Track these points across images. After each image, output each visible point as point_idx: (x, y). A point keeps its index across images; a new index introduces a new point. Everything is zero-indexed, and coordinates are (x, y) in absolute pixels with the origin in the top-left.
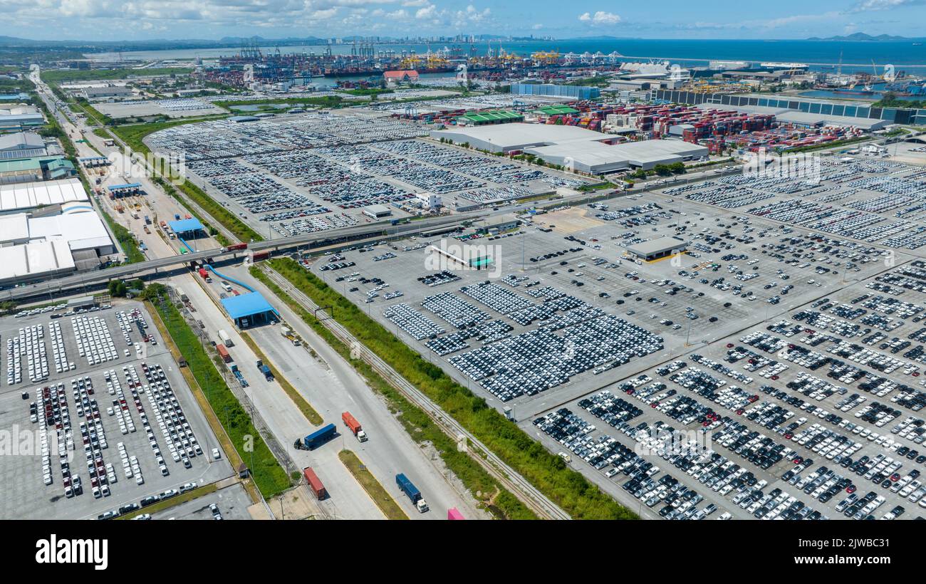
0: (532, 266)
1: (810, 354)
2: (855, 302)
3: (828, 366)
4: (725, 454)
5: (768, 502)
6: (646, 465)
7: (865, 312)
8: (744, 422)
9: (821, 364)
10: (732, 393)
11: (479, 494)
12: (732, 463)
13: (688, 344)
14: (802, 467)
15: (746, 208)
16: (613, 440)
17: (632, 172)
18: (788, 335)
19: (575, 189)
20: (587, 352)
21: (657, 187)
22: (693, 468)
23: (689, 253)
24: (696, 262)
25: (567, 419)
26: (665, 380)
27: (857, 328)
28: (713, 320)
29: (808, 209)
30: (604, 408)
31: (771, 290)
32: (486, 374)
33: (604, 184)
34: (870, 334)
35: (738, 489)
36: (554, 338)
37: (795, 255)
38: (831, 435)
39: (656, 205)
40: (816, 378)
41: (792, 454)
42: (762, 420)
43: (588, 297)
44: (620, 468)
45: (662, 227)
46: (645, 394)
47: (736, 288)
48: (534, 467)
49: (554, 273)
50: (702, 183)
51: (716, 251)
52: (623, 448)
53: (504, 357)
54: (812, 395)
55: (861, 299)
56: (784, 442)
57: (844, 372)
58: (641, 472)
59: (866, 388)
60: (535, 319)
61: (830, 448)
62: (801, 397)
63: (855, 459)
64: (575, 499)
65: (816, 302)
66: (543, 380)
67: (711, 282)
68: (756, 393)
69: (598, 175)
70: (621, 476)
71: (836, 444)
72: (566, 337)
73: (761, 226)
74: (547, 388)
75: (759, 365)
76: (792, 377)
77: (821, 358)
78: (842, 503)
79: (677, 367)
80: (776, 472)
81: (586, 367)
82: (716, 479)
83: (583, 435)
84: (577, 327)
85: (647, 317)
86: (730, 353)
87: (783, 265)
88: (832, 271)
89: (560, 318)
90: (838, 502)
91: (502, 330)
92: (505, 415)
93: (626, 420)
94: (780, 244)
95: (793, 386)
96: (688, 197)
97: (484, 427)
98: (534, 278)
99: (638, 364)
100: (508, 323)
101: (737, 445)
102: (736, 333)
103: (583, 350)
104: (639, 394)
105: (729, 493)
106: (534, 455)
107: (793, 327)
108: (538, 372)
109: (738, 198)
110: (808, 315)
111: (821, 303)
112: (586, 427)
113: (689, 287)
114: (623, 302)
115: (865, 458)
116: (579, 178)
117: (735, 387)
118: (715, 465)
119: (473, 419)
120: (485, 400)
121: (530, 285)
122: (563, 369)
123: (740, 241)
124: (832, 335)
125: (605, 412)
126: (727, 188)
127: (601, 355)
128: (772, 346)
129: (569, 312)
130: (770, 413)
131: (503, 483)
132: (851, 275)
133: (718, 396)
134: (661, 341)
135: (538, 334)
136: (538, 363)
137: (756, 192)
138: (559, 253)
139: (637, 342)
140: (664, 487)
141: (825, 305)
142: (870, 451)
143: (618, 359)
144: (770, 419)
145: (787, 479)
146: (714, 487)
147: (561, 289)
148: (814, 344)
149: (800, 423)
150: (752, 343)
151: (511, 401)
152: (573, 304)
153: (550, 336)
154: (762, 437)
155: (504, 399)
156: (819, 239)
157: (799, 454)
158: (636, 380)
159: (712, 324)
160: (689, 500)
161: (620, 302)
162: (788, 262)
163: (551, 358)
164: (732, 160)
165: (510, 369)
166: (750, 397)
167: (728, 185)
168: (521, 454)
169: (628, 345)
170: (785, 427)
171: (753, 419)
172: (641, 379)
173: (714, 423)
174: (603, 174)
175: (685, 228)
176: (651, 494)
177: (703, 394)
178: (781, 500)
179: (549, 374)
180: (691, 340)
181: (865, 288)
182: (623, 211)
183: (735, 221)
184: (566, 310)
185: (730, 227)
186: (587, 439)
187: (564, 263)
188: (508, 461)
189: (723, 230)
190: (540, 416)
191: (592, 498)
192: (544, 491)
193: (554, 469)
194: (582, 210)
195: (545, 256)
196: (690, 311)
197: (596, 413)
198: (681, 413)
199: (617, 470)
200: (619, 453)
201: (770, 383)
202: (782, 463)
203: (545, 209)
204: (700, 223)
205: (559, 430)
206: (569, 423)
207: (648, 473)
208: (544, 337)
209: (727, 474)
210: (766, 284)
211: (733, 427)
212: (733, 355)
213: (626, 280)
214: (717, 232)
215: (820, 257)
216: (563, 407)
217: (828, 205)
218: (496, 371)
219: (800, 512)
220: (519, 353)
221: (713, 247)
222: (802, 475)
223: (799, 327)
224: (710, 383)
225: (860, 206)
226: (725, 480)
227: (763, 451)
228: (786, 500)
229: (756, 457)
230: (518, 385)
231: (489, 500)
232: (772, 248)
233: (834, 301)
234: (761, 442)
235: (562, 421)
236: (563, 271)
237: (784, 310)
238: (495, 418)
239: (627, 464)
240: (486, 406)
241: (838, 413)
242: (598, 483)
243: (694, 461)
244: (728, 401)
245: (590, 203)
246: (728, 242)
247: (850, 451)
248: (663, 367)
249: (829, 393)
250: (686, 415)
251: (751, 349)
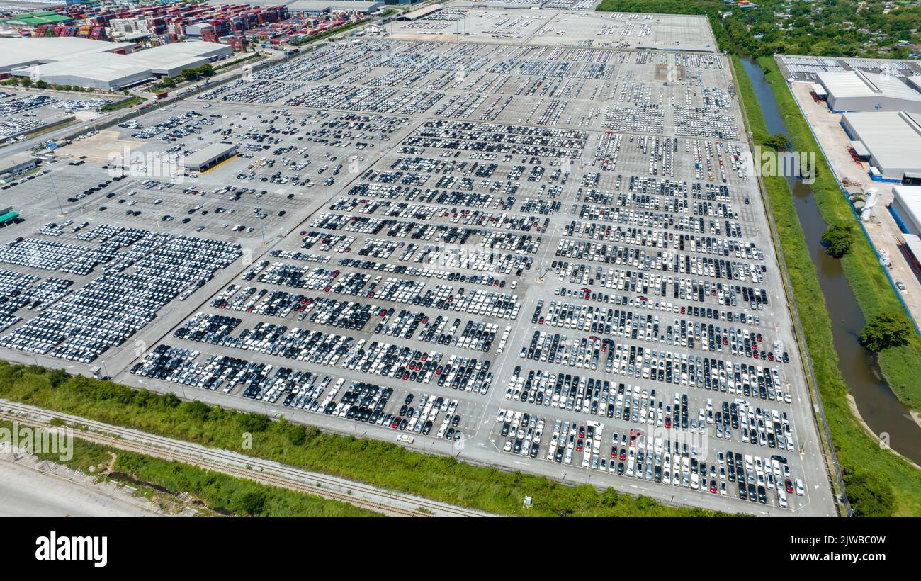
0: (73, 207)
1: (370, 221)
2: (393, 167)
3: (386, 227)
4: (324, 330)
5: (370, 356)
6: (259, 367)
7: (402, 174)
8: (333, 297)
9: (380, 227)
10: (316, 275)
11: (92, 469)
12: (332, 336)
13: (266, 243)
14: (387, 317)
15: (283, 101)
16: (221, 357)
17: (158, 82)
18: (348, 209)
19: (98, 110)
20: (167, 281)
21: (190, 93)
22: (302, 353)
23: (241, 155)
24: (250, 162)
25: (166, 355)
26: (254, 283)
27: (399, 188)
28: (282, 214)
29: (338, 91)
30: (202, 330)
31: (324, 173)
32: (55, 343)
33: (131, 99)
34: (410, 192)
35: (344, 355)
36: (125, 278)
37: (337, 137)
38: (401, 283)
39: (194, 113)
40: (379, 240)
41: (377, 309)
42: (347, 290)
43: (151, 224)
44: (235, 379)
45: (207, 134)
46: (239, 303)
47: (294, 179)
48: (146, 415)
49: (103, 209)
50: (234, 83)
51: (267, 147)
52: (233, 360)
53: (71, 317)
54: (380, 255)
55: (396, 164)
56: (369, 301)
57: (399, 228)
58: (256, 375)
59: (417, 236)
60: (96, 264)
61: (404, 294)
62: (372, 260)
63: (422, 296)
64: (201, 427)
65: (363, 175)
66: (127, 325)
67: (270, 178)
68: (336, 268)
69: (121, 90)
70: (239, 387)
71: (407, 289)
72: (139, 273)
73: (300, 115)
74: (134, 332)
75: (332, 243)
76: (361, 245)
77: (379, 222)
78: (422, 333)
79: (261, 268)
80: (370, 329)
81: (171, 296)
82: (324, 354)
83: (189, 364)
84: (147, 259)
85: (218, 228)
86: (304, 240)
87: (328, 148)
88: (369, 144)
89: (125, 256)
90: (419, 333)
91: (59, 288)
92: (96, 377)
93: (227, 334)
94: (321, 129)
95: (364, 252)
96: (225, 99)
97: (73, 398)
98: (79, 220)
99: (223, 277)
100: (64, 278)
101: (333, 318)
102: (306, 220)
103: (161, 281)
104: (232, 305)
105: (337, 362)
106: (143, 404)
107: (351, 201)
108: (119, 319)
109: (273, 92)
110: (360, 188)
111: (367, 175)
112: (189, 355)
113: (250, 188)
114: (189, 220)
115: (429, 292)
116: (99, 97)
117: (317, 269)
118: (319, 343)
119: (57, 395)
120: (64, 370)
121: (78, 229)
122: (146, 307)
123: (285, 133)
124: (383, 200)
125: (204, 333)
126: (260, 84)
127: (183, 280)
128: (338, 223)
129: (134, 246)
130: (352, 281)
131: (117, 446)
132: (384, 144)
133: (305, 281)
134: (239, 247)
135: (105, 280)
136: (115, 310)
137: (287, 83)
138: (101, 185)
139: (215, 256)
140: (281, 380)
141: (371, 176)
142: (431, 285)
143: (202, 278)
144: (353, 287)
145: (379, 331)
146: (324, 362)
147: (117, 224)
148: (371, 212)
149: (377, 282)
150: (321, 226)
151: (97, 360)
152: (135, 237)
153: (120, 277)
154: (351, 304)
155: (87, 361)
156: (352, 118)
157: (382, 308)
158: (226, 292)
159: (282, 218)
160: (306, 382)
161: (186, 221)
162: (332, 144)
163: (128, 300)
164: (257, 55)
165: (84, 327)
166: (332, 273)
167: (261, 81)
168: (128, 408)
169: (207, 262)
170: (367, 289)
171: (340, 291)
172: (230, 290)
173: (309, 307)
174: (126, 88)
175: (230, 131)
176: (271, 391)
177: (292, 285)
178: (378, 350)
179: (132, 316)
180: (267, 238)
181: (397, 154)
182: (160, 125)
183: (276, 115)
184: (129, 244)
185: (272, 122)
186: (194, 366)
187: (110, 196)
188: (115, 421)
189: (267, 125)
190: (137, 363)
191: (216, 419)
192: (165, 434)
193: (169, 408)
194: (114, 133)
195: (86, 193)
196: (258, 211)
197: (195, 338)
198: (277, 309)
199: (232, 383)
200: (230, 366)
201: (345, 256)
202: (372, 320)
203: (67, 139)
204: (242, 123)
205: (162, 368)
206: (169, 358)
207: (263, 373)
208: (114, 280)
209: (331, 346)
210: (319, 169)
211: (325, 305)
212: (308, 241)
213: (186, 196)
214: (262, 129)
215: (357, 134)
216: (158, 345)
217: (352, 86)
218: (67, 334)
219: (395, 354)
220: (90, 306)
221: (262, 144)
222: (389, 324)
223: (356, 200)
224: (295, 273)
225: (376, 83)
226: (332, 352)
227: (355, 315)
228: (382, 348)
229: (351, 323)
230: (100, 340)
231: (106, 469)
232: (315, 134)
233: (376, 170)
234: (351, 309)
235: (162, 358)
236: (112, 204)
237: (340, 189)
238: (83, 385)
239: (241, 374)
240: (68, 376)
241: (402, 264)
242: (219, 402)
243: (301, 347)
244: (314, 283)
245: (121, 122)
246: (275, 136)
247: (418, 291)
248: (248, 272)
249: (392, 249)
250: (282, 309)
251: (321, 231)
